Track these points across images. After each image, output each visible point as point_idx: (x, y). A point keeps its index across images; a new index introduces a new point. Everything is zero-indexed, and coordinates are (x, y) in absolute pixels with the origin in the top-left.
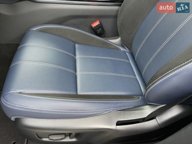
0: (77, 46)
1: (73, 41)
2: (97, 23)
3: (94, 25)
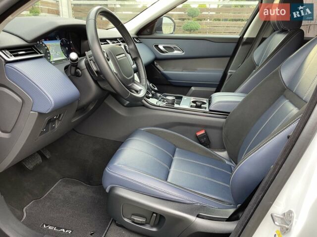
0: (177, 149)
1: (174, 145)
2: (203, 132)
3: (199, 134)
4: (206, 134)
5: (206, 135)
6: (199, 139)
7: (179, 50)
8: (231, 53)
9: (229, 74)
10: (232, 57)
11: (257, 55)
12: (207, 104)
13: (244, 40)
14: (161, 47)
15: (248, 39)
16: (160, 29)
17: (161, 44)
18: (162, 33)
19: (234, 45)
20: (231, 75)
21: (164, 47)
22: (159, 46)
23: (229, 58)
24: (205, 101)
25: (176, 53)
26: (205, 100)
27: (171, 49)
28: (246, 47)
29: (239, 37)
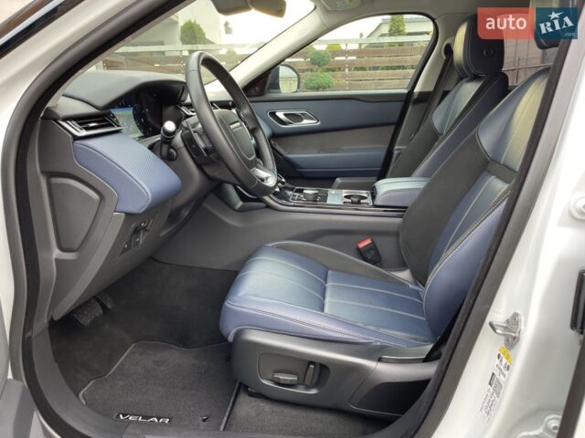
0: (330, 272)
1: (325, 266)
2: (369, 242)
3: (361, 245)
4: (375, 245)
5: (373, 247)
6: (362, 254)
7: (312, 119)
8: (395, 118)
9: (396, 152)
10: (398, 125)
11: (438, 118)
12: (370, 198)
13: (415, 97)
14: (280, 115)
15: (421, 93)
16: (276, 86)
17: (280, 109)
18: (280, 92)
19: (399, 105)
20: (399, 154)
21: (285, 115)
22: (278, 114)
23: (393, 127)
24: (365, 195)
25: (306, 123)
26: (364, 193)
27: (298, 118)
28: (419, 106)
29: (406, 91)
